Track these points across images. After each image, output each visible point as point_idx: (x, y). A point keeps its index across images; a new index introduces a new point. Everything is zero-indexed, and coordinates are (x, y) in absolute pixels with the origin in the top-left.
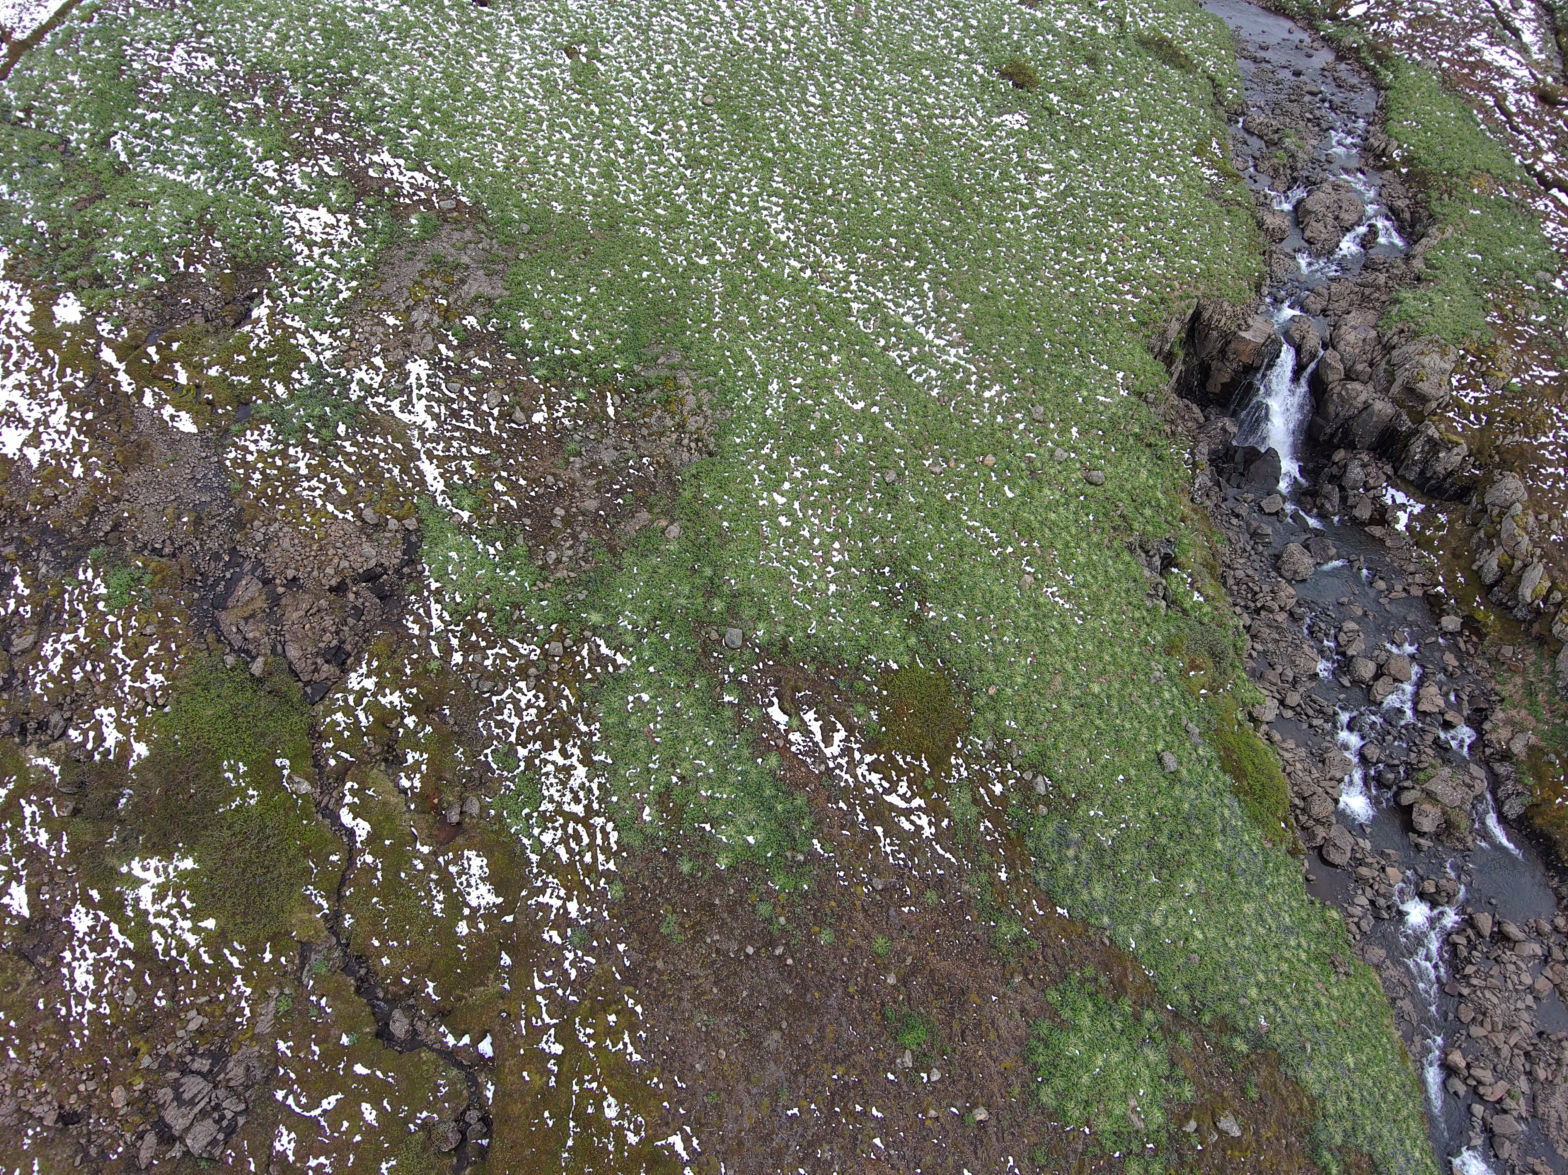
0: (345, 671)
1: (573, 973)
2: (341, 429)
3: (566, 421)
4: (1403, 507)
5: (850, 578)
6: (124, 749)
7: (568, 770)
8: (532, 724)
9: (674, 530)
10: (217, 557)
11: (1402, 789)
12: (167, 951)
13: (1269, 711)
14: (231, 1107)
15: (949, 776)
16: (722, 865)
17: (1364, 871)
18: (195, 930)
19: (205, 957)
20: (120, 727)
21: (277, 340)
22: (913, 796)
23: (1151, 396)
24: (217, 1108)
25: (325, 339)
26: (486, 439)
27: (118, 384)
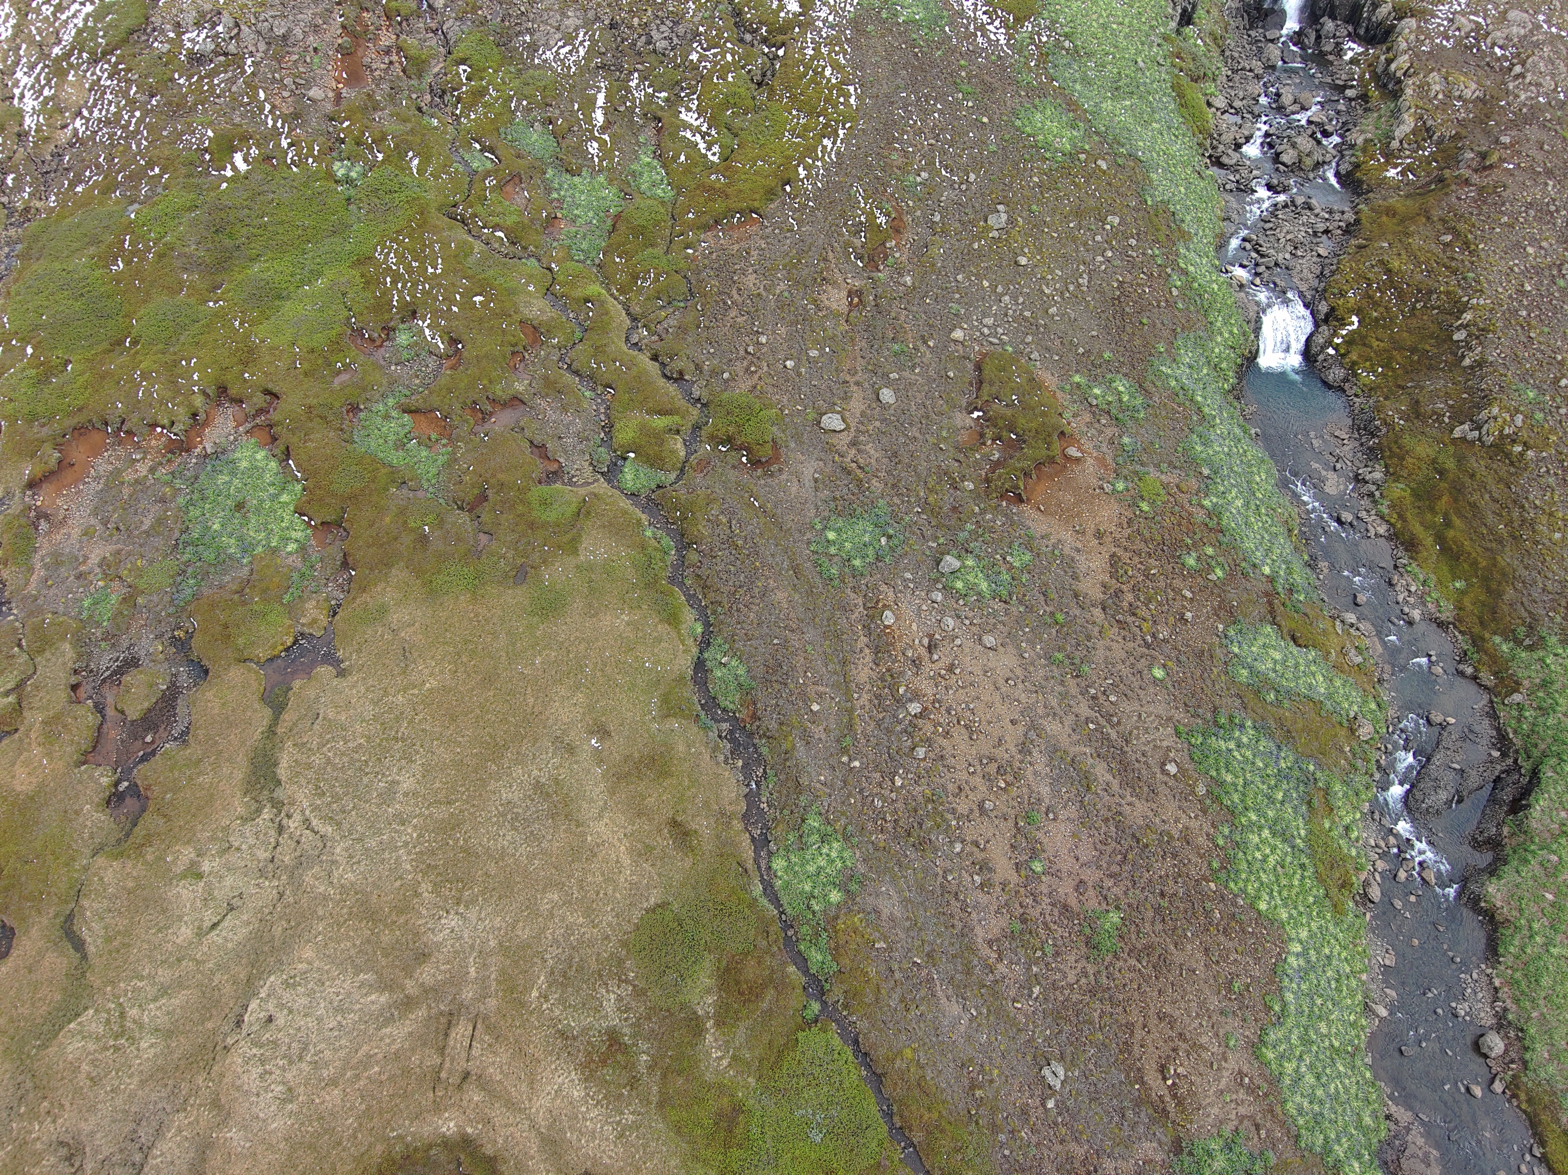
1: (825, 35)
15: (1021, 27)
16: (901, 20)
17: (1240, 169)
22: (1001, 27)
24: (671, 39)
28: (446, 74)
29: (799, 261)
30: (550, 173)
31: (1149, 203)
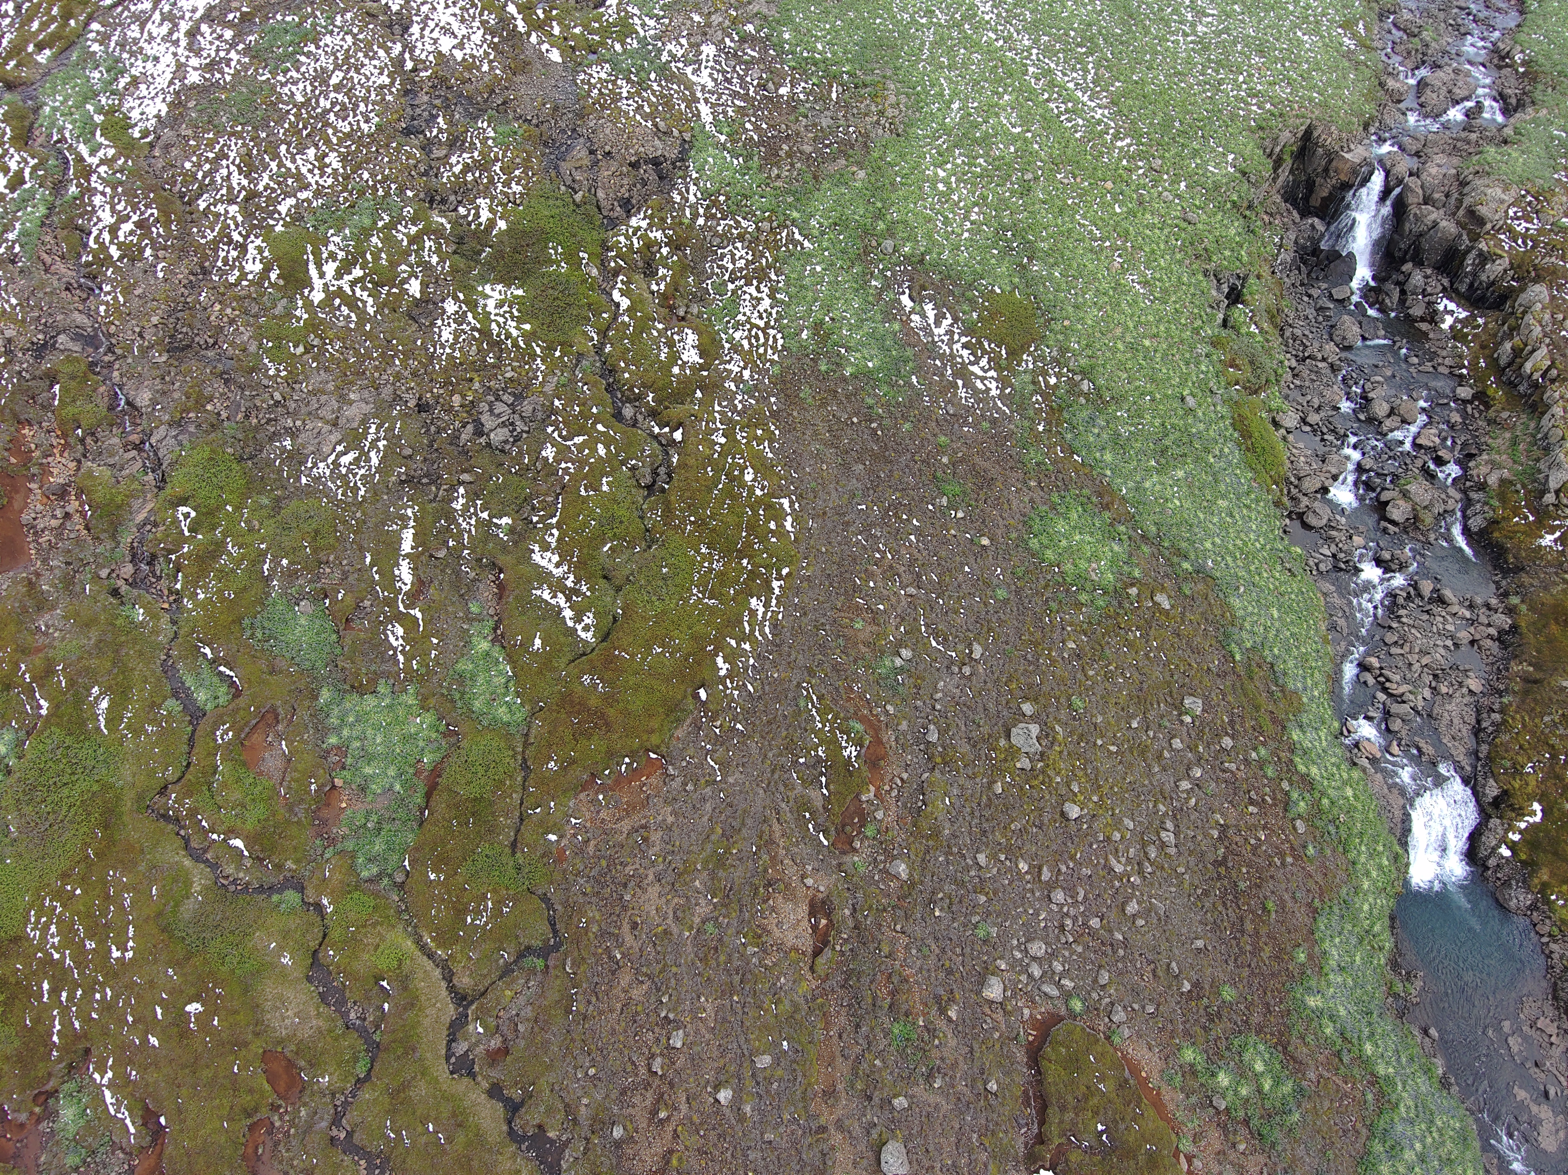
0: (629, 217)
1: (740, 407)
2: (653, 76)
3: (801, 96)
4: (1452, 313)
5: (979, 231)
6: (492, 223)
7: (759, 300)
8: (741, 270)
9: (862, 174)
10: (563, 131)
11: (1383, 489)
12: (498, 335)
13: (1290, 420)
14: (520, 426)
15: (1019, 365)
16: (848, 372)
17: (1334, 533)
18: (517, 328)
19: (521, 344)
20: (491, 210)
21: (620, 18)
22: (990, 369)
23: (1253, 179)
24: (512, 424)
25: (652, 23)
26: (745, 97)
27: (516, 26)
28: (155, 525)
29: (727, 851)
30: (325, 695)
31: (1238, 657)
